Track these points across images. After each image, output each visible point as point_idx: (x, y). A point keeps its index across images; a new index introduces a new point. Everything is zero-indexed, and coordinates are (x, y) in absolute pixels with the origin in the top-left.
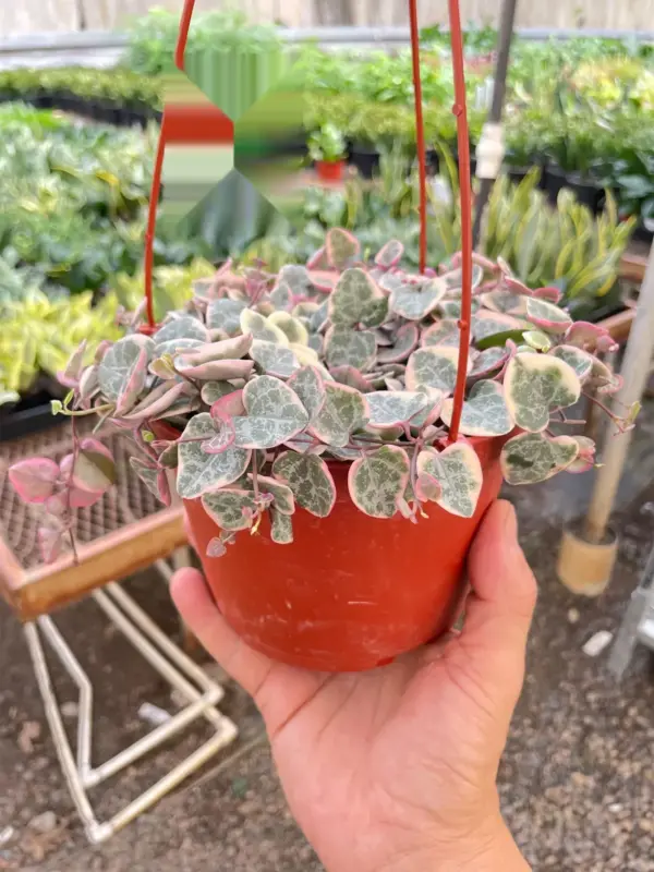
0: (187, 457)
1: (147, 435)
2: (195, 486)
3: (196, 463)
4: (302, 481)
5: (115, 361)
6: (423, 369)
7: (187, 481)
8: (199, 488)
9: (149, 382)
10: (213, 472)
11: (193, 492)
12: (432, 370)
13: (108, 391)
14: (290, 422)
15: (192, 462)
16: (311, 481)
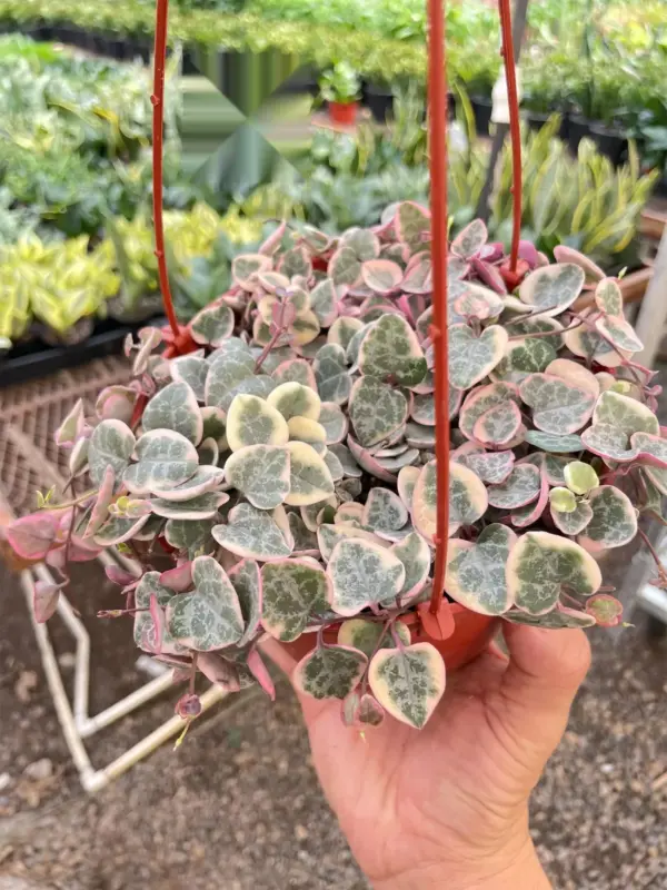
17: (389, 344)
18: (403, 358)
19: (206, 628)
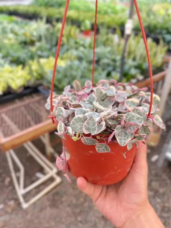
17: (99, 94)
18: (102, 95)
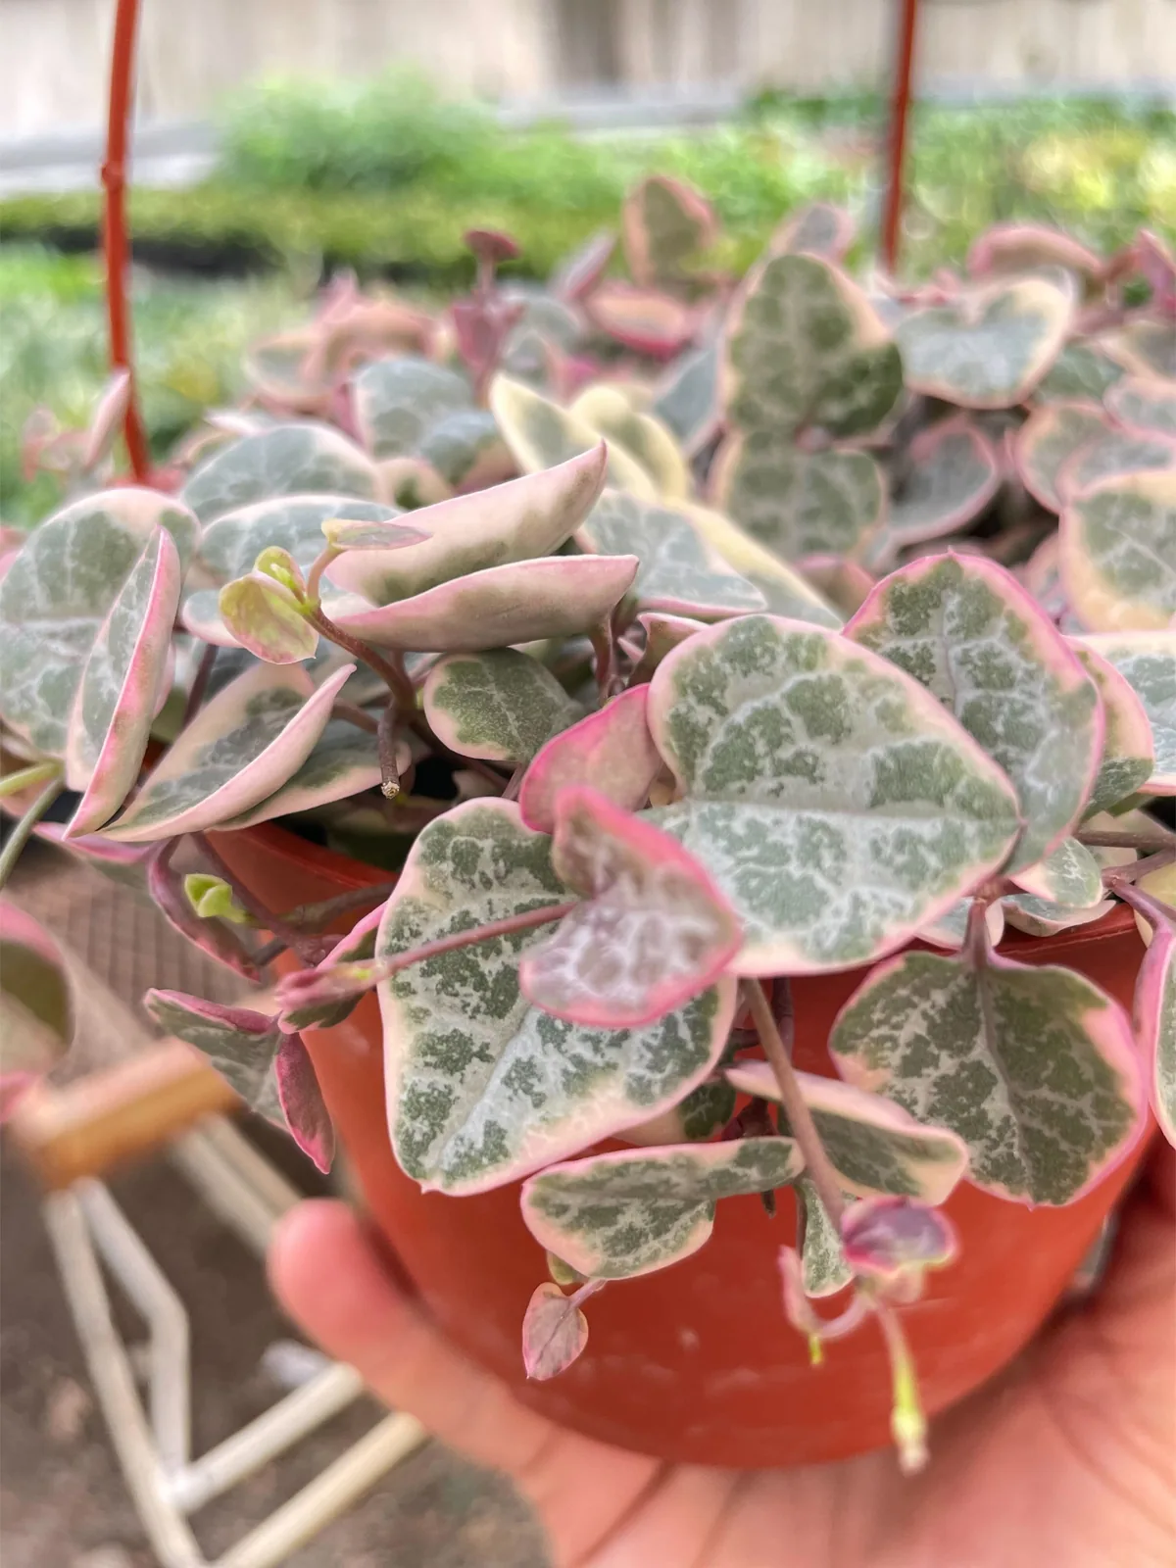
0: (417, 1002)
1: (210, 897)
2: (474, 1132)
3: (463, 1025)
4: (947, 1064)
5: (39, 598)
6: (1121, 549)
7: (434, 1107)
8: (496, 1143)
9: (182, 669)
10: (552, 1065)
11: (469, 1162)
12: (1147, 551)
13: (25, 716)
14: (927, 829)
15: (448, 1020)
16: (990, 1063)
17: (791, 334)
18: (835, 362)
19: (821, 882)
